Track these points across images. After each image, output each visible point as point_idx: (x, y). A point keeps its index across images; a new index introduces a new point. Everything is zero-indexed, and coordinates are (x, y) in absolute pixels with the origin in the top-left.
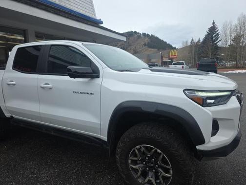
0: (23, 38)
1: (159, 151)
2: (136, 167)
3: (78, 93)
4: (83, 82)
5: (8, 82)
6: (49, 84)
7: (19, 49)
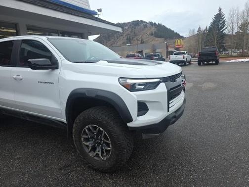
0: (15, 31)
1: (101, 129)
2: (87, 144)
3: (42, 82)
4: (46, 73)
6: (20, 76)
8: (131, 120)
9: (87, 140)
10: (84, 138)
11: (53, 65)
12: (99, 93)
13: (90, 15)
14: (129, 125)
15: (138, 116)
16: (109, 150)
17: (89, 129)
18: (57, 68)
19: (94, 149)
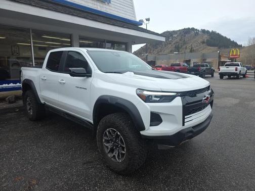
0: (69, 40)
1: (119, 133)
2: (107, 145)
3: (78, 87)
5: (42, 78)
6: (63, 80)
7: (51, 53)
8: (143, 129)
9: (108, 141)
10: (105, 140)
11: (88, 73)
12: (119, 101)
13: (135, 25)
14: (142, 133)
15: (151, 125)
16: (124, 154)
17: (109, 132)
18: (91, 76)
19: (112, 151)
